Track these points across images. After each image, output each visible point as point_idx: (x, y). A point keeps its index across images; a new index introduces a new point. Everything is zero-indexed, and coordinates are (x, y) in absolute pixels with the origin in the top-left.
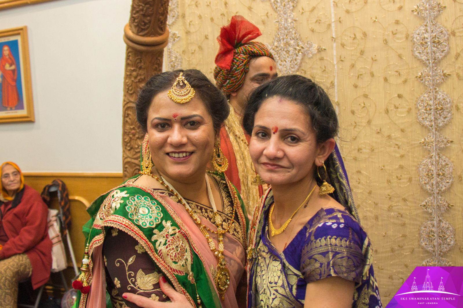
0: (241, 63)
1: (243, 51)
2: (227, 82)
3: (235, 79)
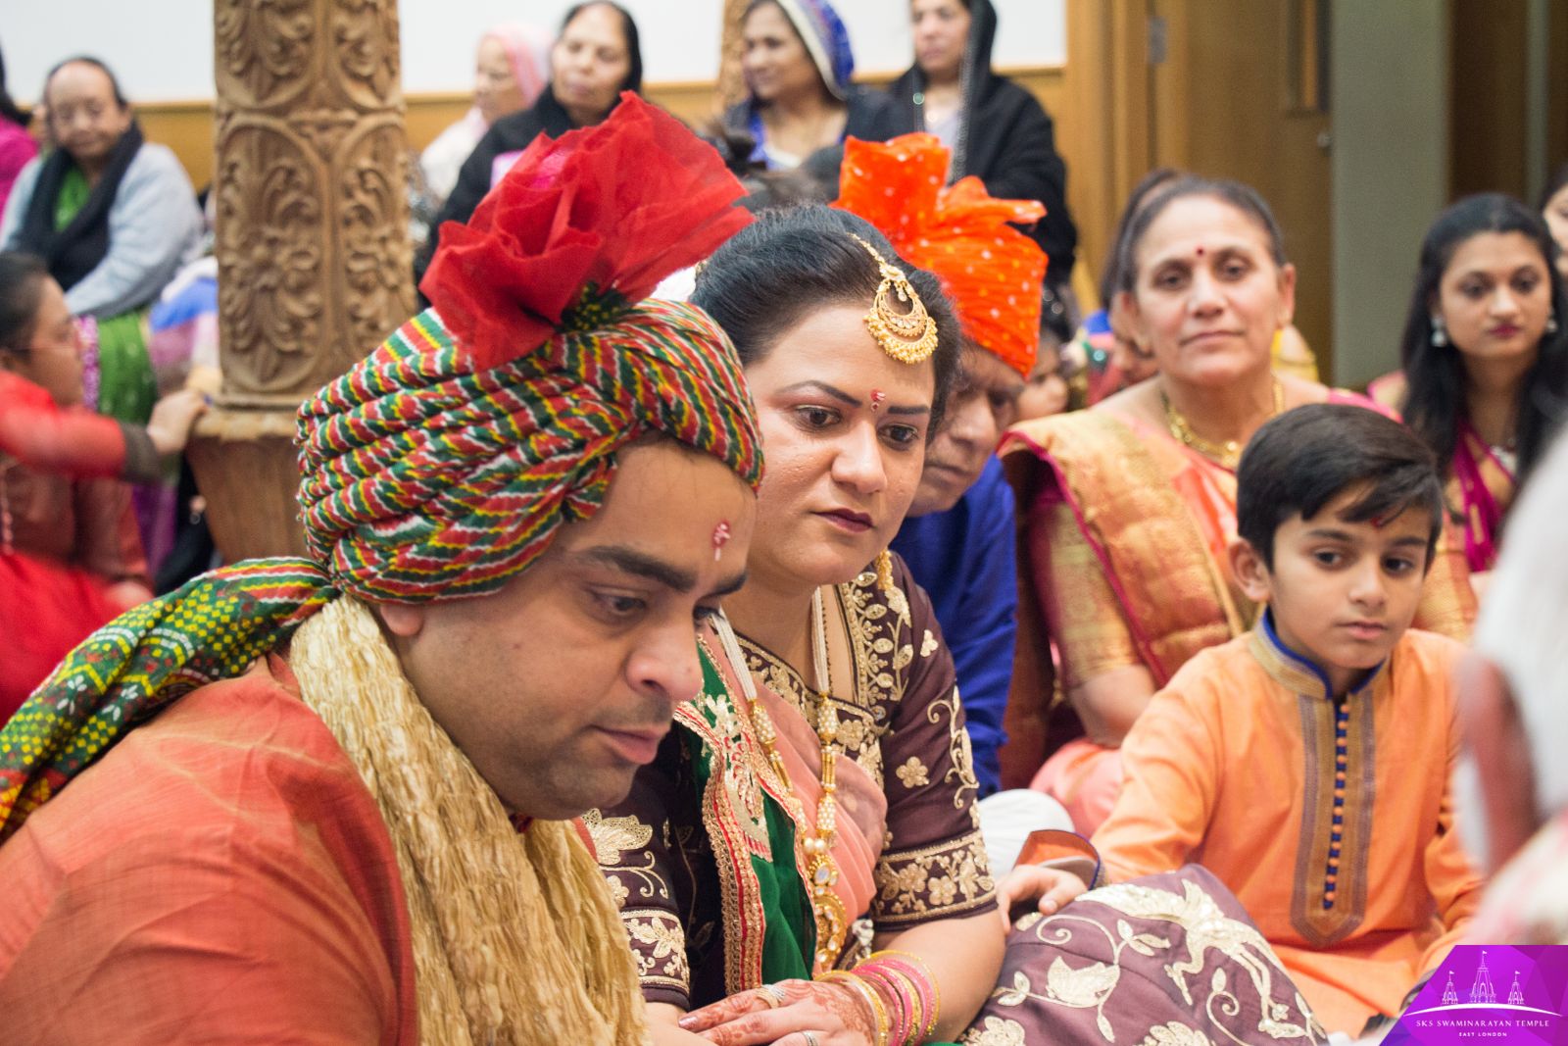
0: (563, 450)
1: (608, 376)
2: (404, 527)
3: (475, 539)
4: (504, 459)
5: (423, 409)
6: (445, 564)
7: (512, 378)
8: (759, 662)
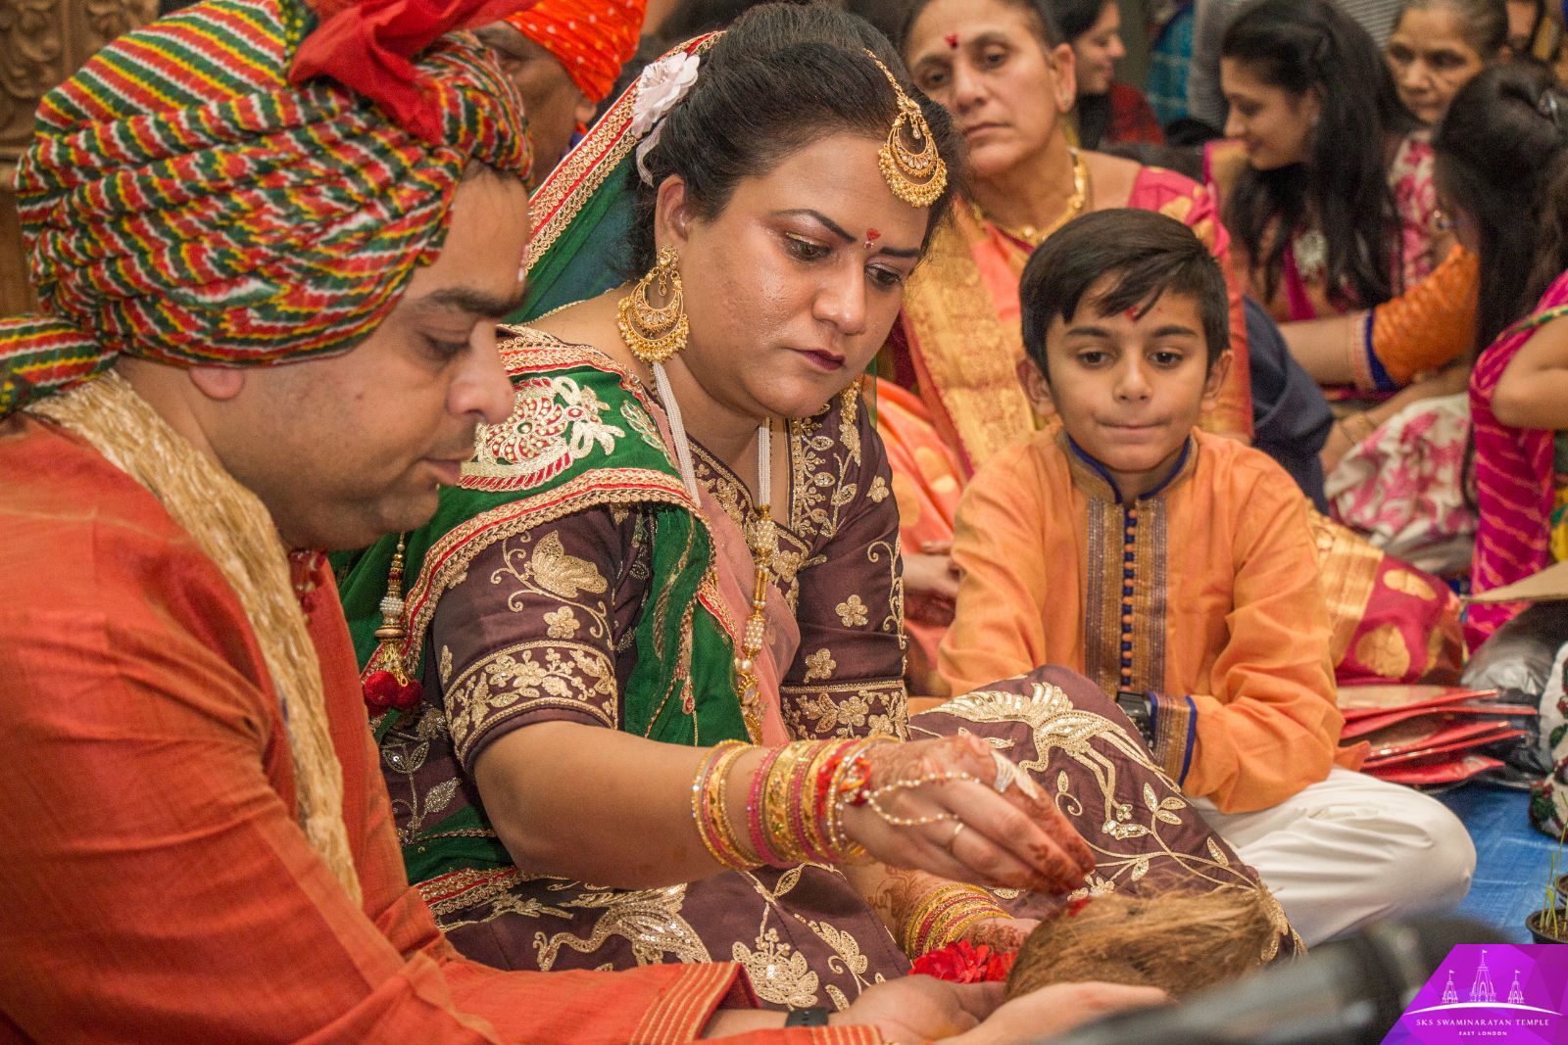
0: (422, 204)
2: (237, 291)
4: (364, 218)
5: (255, 168)
6: (296, 328)
7: (355, 130)
8: (707, 472)
